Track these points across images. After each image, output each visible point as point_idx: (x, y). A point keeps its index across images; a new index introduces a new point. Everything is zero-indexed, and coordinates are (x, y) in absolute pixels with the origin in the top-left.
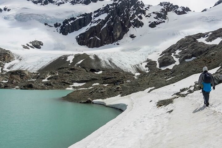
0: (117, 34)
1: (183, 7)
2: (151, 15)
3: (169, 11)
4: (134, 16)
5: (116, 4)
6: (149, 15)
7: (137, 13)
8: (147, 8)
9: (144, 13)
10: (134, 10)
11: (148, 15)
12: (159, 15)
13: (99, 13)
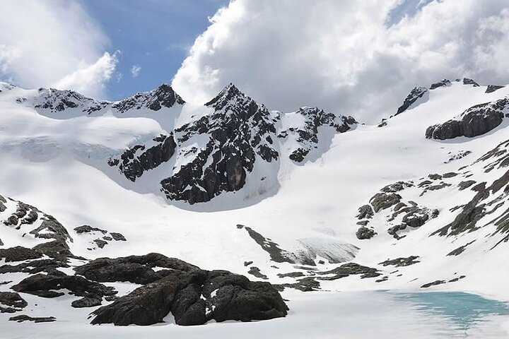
0: (235, 177)
1: (343, 117)
2: (287, 135)
3: (319, 125)
4: (257, 139)
5: (223, 116)
6: (284, 135)
7: (261, 133)
8: (276, 119)
9: (274, 131)
10: (255, 125)
11: (282, 134)
12: (304, 135)
13: (189, 133)
